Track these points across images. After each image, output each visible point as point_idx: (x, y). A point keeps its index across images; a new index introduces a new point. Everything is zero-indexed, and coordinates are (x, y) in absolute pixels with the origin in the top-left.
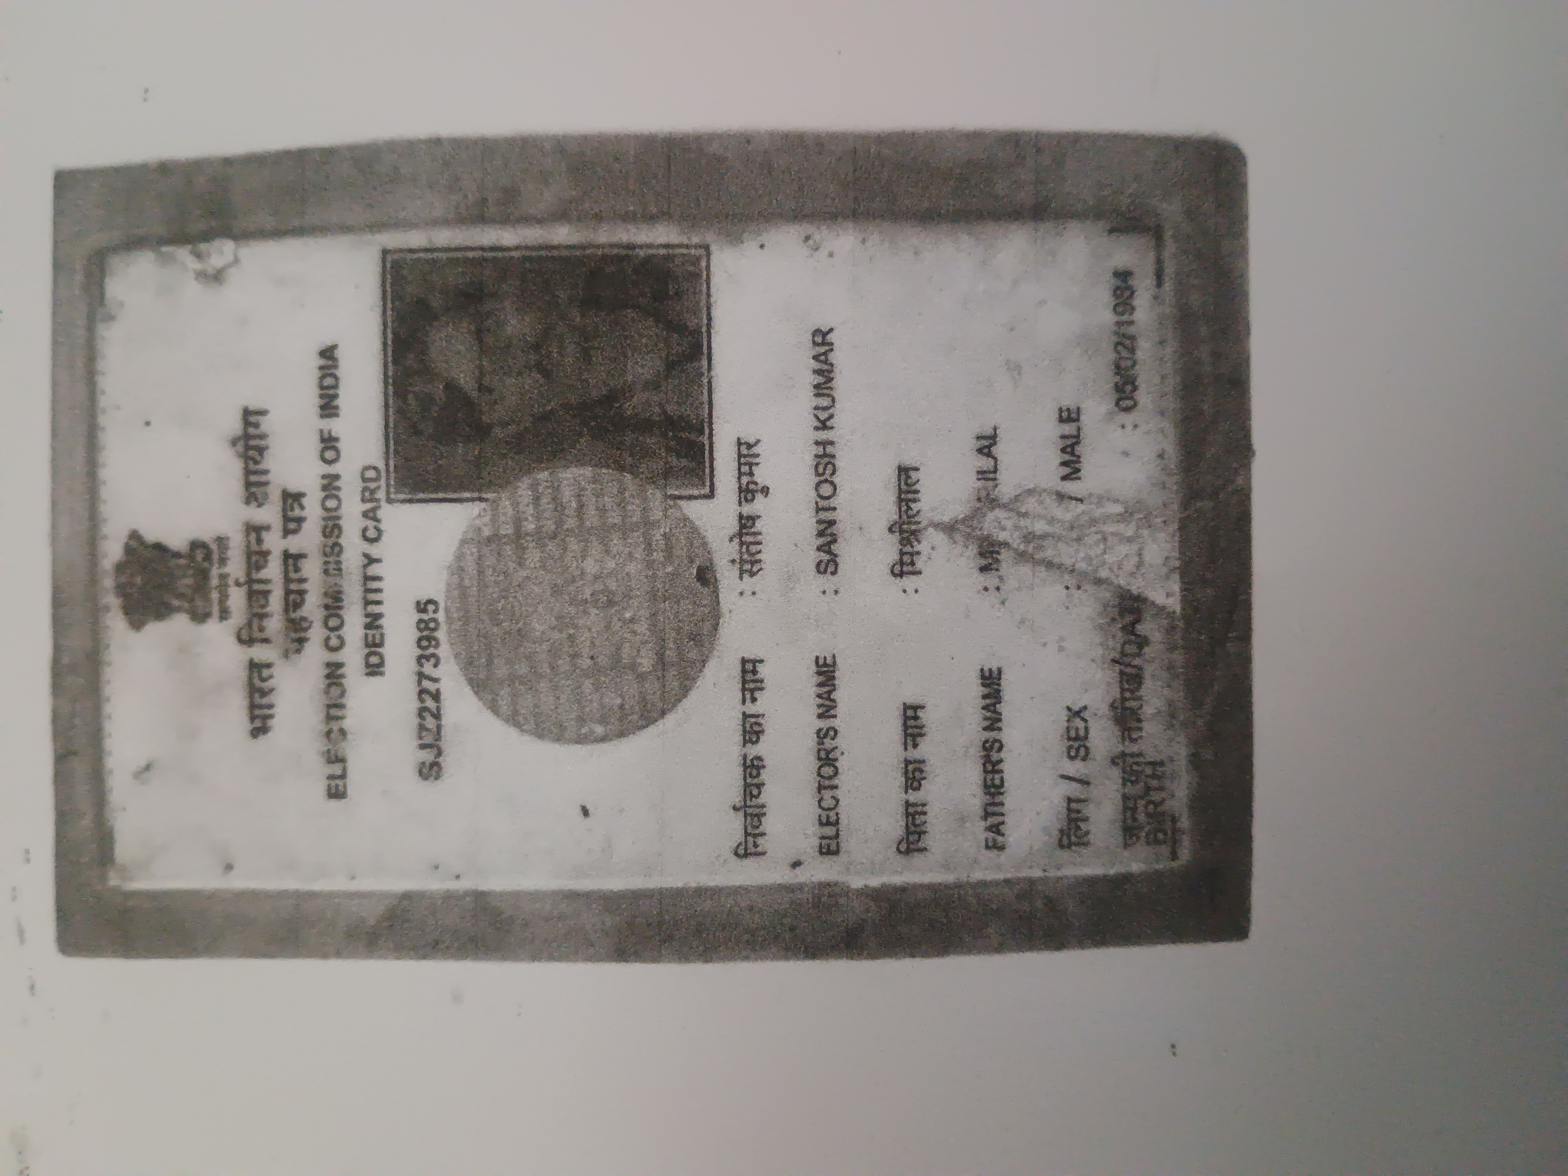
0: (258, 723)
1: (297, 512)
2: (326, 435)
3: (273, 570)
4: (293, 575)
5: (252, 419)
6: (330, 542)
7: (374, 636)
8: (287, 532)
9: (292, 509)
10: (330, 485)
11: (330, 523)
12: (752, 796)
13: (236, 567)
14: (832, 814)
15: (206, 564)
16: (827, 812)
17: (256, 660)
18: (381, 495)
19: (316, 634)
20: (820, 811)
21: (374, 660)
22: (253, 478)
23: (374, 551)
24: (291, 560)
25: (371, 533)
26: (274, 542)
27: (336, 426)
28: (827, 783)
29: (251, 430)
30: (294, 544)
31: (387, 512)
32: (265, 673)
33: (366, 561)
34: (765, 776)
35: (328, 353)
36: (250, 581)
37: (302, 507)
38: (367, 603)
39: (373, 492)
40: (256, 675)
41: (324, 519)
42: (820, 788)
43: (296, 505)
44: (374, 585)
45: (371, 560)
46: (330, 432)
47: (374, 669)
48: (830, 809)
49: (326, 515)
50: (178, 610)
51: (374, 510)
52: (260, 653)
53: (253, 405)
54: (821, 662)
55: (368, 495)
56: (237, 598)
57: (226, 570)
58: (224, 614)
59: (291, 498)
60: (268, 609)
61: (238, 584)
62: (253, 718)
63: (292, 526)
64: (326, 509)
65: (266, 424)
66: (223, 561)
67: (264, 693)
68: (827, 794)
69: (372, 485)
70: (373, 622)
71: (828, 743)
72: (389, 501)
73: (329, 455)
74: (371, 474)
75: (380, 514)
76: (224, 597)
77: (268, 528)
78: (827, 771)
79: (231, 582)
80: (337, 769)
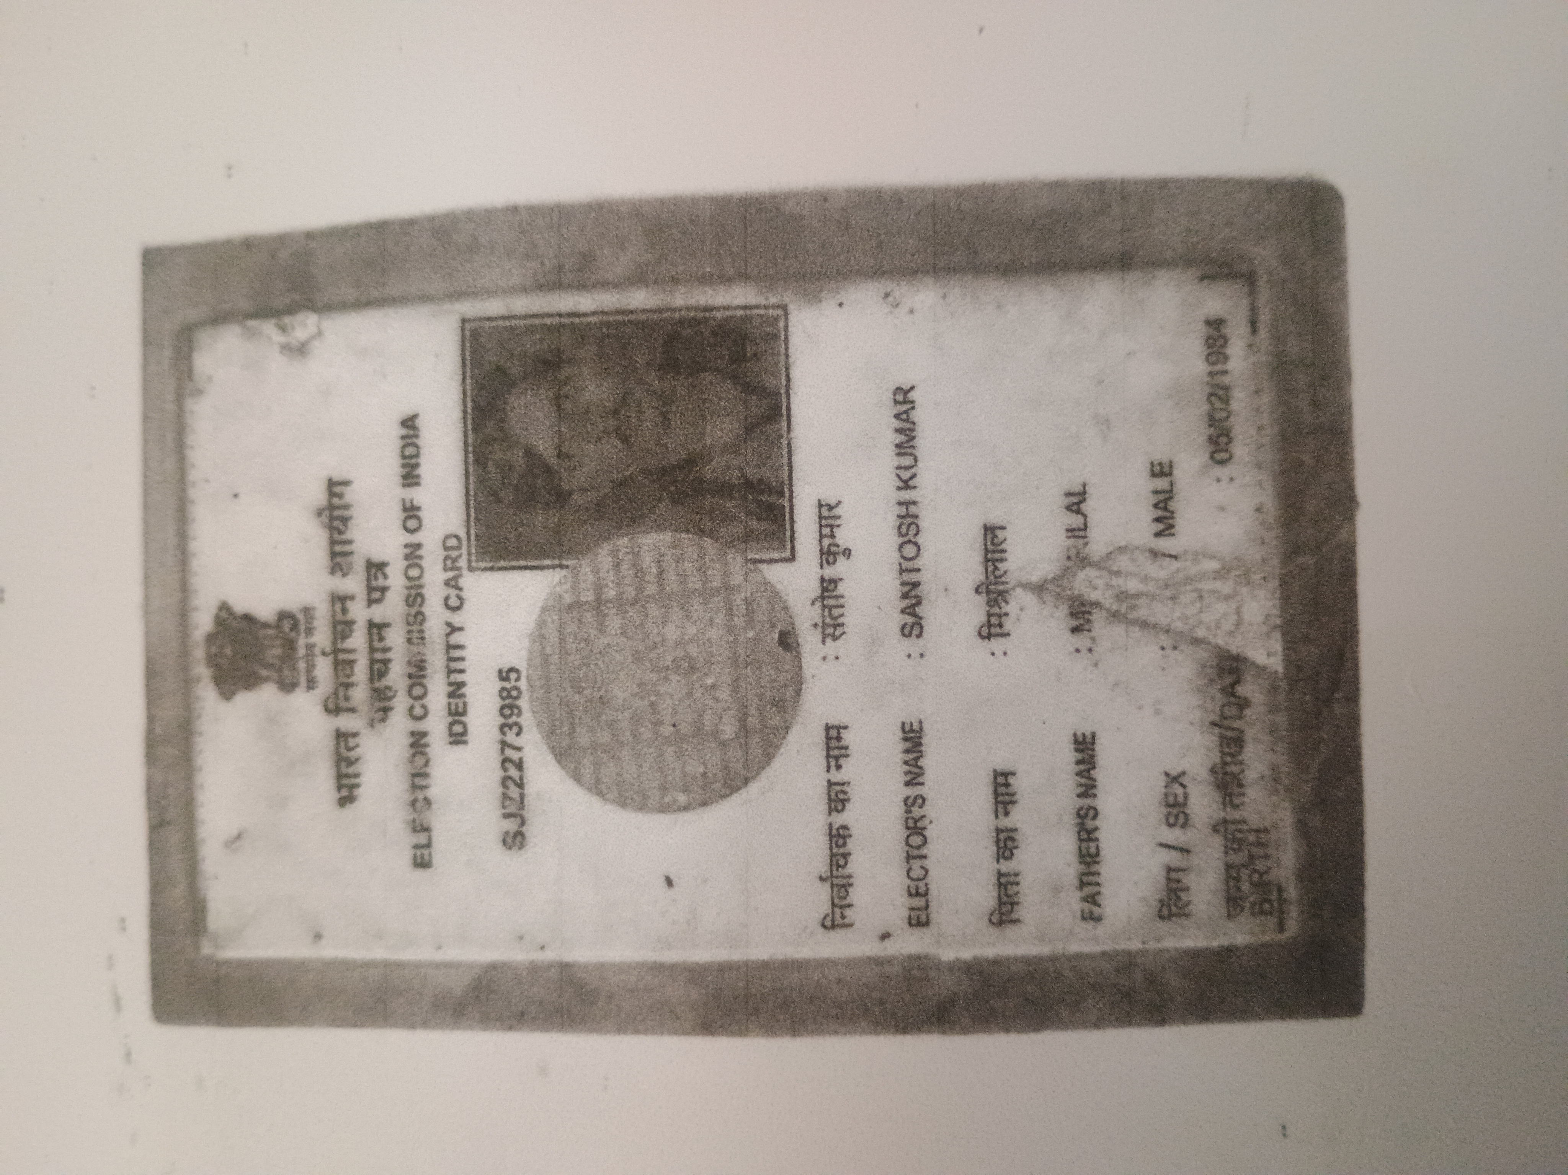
0: (345, 792)
1: (381, 582)
2: (408, 505)
3: (358, 640)
4: (377, 645)
5: (337, 489)
6: (413, 611)
7: (457, 705)
8: (371, 602)
9: (376, 578)
10: (413, 553)
11: (413, 592)
12: (839, 866)
13: (322, 637)
14: (921, 884)
15: (293, 634)
16: (916, 883)
17: (343, 729)
18: (463, 563)
19: (401, 703)
20: (908, 882)
21: (458, 728)
22: (338, 548)
23: (457, 619)
24: (376, 629)
25: (454, 602)
26: (359, 612)
27: (418, 495)
28: (915, 852)
29: (336, 501)
30: (378, 613)
31: (468, 581)
32: (352, 742)
33: (449, 630)
34: (851, 845)
35: (410, 423)
36: (336, 651)
37: (386, 577)
38: (450, 672)
39: (454, 560)
40: (342, 744)
41: (408, 588)
42: (909, 858)
43: (379, 575)
44: (457, 653)
45: (453, 629)
46: (412, 501)
47: (458, 738)
48: (919, 880)
49: (409, 584)
50: (267, 679)
51: (456, 578)
52: (346, 722)
53: (336, 477)
54: (907, 728)
55: (450, 563)
56: (323, 668)
57: (312, 640)
58: (311, 684)
59: (375, 568)
60: (354, 679)
61: (324, 654)
62: (339, 788)
63: (376, 595)
64: (409, 578)
65: (351, 495)
66: (309, 631)
67: (350, 763)
68: (916, 864)
69: (454, 554)
70: (456, 690)
71: (916, 812)
72: (471, 569)
73: (412, 524)
74: (453, 542)
75: (462, 582)
76: (310, 668)
77: (352, 598)
78: (916, 840)
79: (317, 651)
80: (422, 839)
